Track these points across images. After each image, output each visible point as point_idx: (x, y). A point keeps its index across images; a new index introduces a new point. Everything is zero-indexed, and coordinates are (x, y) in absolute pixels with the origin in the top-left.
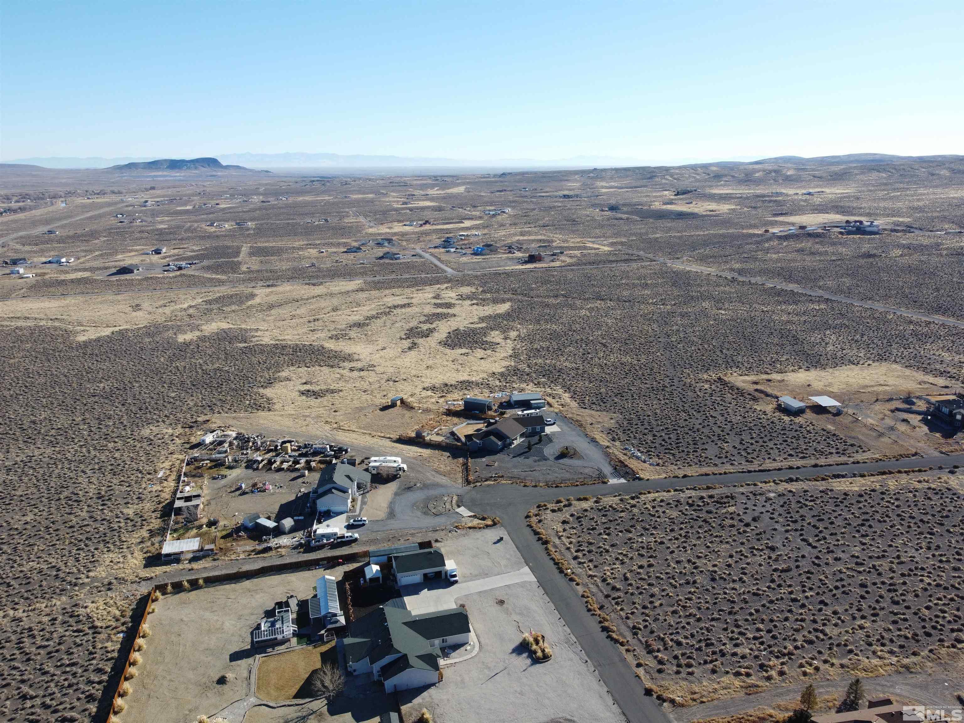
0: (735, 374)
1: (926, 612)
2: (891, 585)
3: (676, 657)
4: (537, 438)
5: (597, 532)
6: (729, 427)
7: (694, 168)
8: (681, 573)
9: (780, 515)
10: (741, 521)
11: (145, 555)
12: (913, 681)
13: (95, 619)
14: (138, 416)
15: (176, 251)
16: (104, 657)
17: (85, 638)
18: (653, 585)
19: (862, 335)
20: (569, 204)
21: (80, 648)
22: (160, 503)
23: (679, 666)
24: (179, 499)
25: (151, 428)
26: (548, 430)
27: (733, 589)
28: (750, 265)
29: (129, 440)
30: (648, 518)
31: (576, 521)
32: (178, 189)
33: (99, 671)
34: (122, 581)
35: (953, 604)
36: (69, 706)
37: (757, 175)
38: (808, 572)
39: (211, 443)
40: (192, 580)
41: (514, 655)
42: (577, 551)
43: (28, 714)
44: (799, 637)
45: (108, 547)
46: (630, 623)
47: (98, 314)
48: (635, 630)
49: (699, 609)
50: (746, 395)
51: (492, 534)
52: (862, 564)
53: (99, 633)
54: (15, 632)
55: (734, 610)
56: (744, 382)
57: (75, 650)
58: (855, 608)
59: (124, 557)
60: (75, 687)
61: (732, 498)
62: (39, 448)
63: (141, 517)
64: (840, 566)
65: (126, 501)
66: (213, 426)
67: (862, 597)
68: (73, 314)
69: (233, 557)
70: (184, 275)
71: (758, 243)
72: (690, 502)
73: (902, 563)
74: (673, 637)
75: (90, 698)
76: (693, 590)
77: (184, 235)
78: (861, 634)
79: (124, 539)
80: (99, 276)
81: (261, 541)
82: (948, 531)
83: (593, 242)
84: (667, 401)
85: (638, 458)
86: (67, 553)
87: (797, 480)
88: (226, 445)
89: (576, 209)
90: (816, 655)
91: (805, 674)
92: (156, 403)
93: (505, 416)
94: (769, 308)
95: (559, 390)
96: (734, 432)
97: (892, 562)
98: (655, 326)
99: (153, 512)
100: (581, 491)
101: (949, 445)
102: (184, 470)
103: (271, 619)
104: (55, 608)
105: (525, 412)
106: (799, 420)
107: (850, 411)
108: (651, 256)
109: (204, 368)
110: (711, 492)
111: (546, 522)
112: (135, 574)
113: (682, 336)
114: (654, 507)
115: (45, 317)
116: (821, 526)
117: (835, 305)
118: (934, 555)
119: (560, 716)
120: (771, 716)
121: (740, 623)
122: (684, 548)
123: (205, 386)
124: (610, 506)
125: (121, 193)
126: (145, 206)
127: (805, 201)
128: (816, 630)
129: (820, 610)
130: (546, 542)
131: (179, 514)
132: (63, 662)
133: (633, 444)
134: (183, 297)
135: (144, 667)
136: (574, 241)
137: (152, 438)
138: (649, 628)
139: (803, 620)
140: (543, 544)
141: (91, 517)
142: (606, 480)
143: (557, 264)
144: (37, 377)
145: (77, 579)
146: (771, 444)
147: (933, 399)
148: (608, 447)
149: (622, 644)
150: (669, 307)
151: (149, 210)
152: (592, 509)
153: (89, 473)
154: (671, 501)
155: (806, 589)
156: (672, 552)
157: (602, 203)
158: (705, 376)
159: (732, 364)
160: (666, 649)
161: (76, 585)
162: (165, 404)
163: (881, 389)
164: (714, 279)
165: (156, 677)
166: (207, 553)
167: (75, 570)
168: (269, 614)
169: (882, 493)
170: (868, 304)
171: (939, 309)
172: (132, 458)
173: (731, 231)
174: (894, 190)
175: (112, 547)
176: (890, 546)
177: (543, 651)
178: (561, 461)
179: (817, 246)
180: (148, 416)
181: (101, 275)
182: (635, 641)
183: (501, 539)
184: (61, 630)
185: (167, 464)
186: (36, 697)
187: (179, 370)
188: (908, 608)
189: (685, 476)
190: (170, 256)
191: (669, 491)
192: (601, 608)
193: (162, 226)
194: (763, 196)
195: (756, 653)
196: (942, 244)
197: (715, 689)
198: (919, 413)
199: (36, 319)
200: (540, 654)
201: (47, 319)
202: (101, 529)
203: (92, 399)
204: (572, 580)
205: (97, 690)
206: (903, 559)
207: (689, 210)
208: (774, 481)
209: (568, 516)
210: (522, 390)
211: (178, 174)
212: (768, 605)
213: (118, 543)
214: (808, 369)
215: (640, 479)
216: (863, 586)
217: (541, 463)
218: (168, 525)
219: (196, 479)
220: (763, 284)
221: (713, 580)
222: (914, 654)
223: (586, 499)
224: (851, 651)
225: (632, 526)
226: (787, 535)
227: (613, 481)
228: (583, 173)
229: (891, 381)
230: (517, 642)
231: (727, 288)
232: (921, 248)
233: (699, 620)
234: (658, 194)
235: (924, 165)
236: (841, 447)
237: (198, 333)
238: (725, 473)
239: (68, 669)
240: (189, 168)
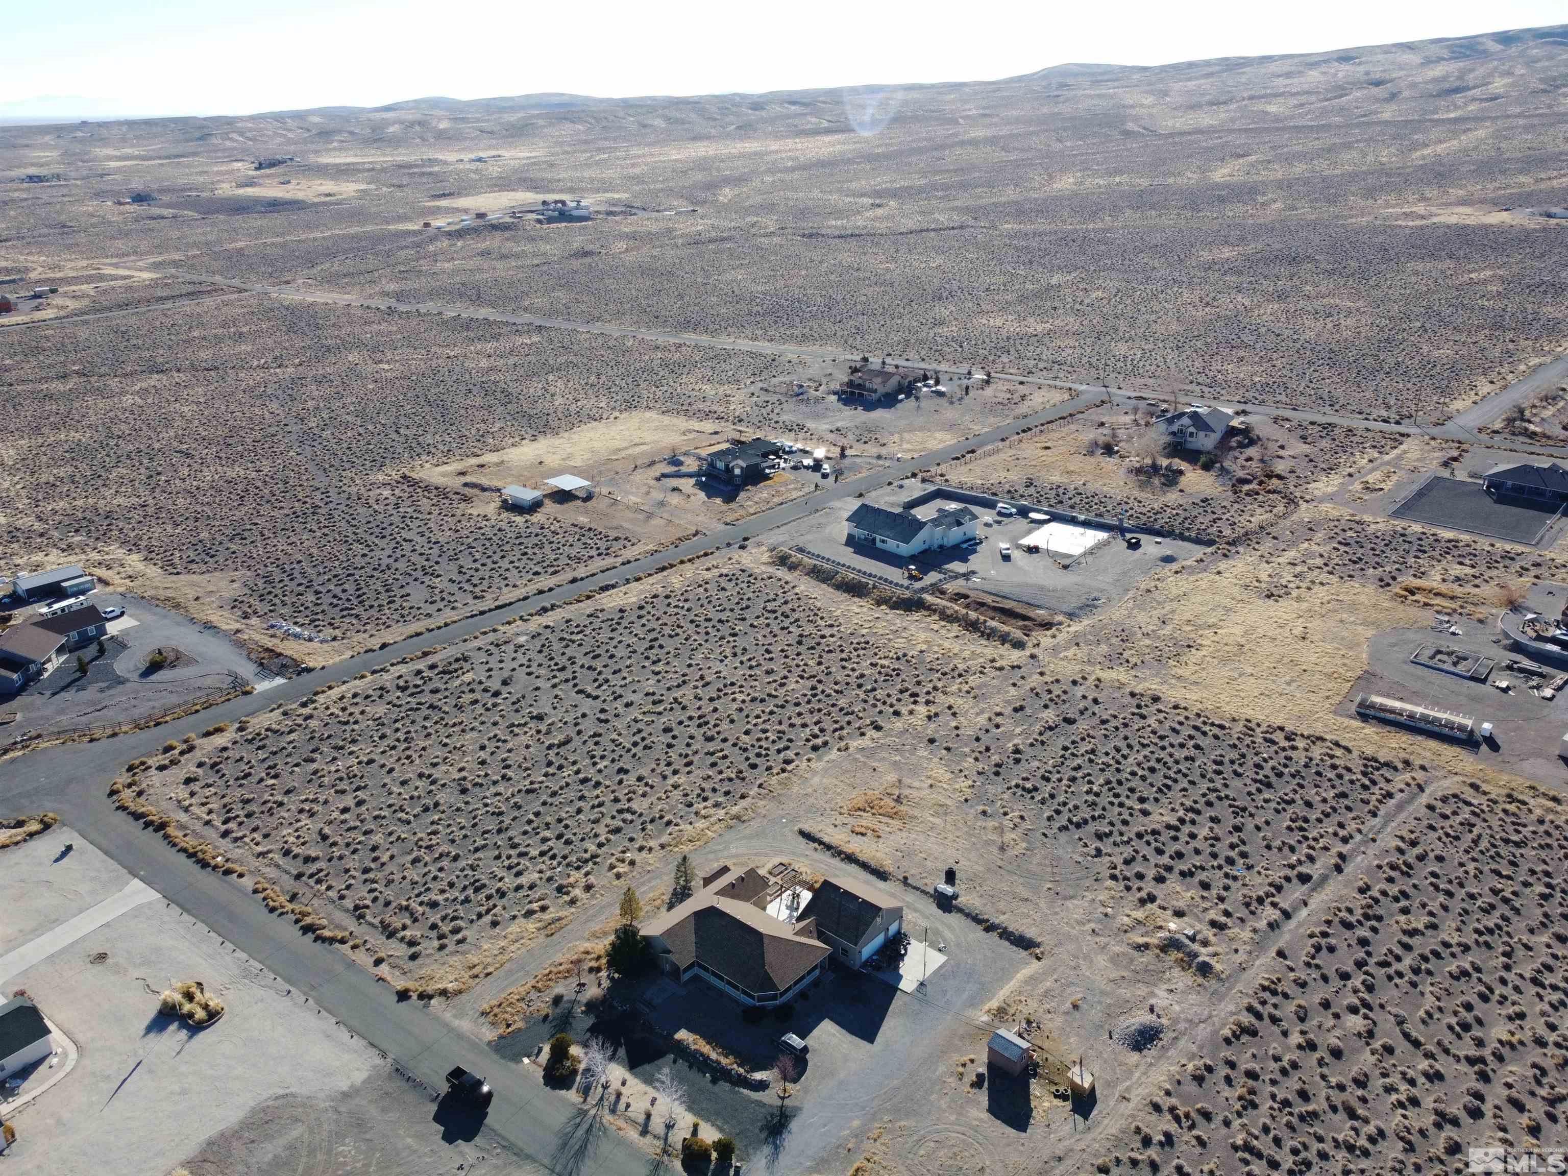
0: (427, 465)
1: (746, 738)
2: (700, 717)
3: (434, 927)
4: (93, 649)
5: (254, 779)
6: (436, 551)
7: (279, 118)
8: (412, 798)
9: (540, 665)
10: (485, 690)
12: (747, 832)
18: (371, 831)
19: (598, 376)
20: (44, 193)
23: (441, 937)
26: (113, 628)
27: (497, 794)
28: (412, 284)
30: (335, 729)
31: (211, 773)
35: (774, 718)
37: (391, 129)
38: (595, 735)
41: (152, 1035)
42: (225, 822)
44: (601, 829)
46: (349, 904)
48: (358, 912)
49: (453, 841)
50: (451, 495)
51: (49, 845)
52: (661, 701)
55: (504, 825)
56: (444, 475)
58: (663, 763)
61: (465, 659)
64: (635, 713)
67: (670, 746)
71: (418, 245)
72: (402, 683)
73: (708, 684)
74: (422, 898)
76: (436, 817)
78: (677, 795)
82: (752, 625)
83: (116, 266)
84: (326, 531)
85: (297, 636)
87: (553, 607)
89: (63, 204)
90: (627, 844)
91: (618, 876)
93: (12, 622)
94: (457, 351)
95: (116, 551)
96: (445, 557)
97: (696, 687)
98: (274, 406)
100: (206, 719)
101: (732, 511)
105: (56, 606)
106: (538, 518)
107: (605, 491)
108: (236, 282)
110: (430, 660)
111: (151, 791)
113: (326, 416)
114: (344, 709)
116: (598, 664)
117: (553, 334)
118: (742, 663)
119: (265, 1095)
120: (587, 953)
121: (516, 841)
122: (408, 757)
124: (267, 730)
127: (477, 171)
128: (620, 811)
129: (620, 782)
130: (162, 826)
133: (282, 616)
136: (73, 266)
138: (381, 901)
139: (601, 805)
140: (156, 830)
142: (248, 688)
143: (49, 313)
146: (505, 564)
147: (704, 453)
148: (238, 631)
149: (343, 941)
150: (291, 370)
152: (235, 743)
154: (371, 692)
155: (597, 760)
156: (391, 771)
157: (116, 188)
158: (381, 477)
159: (418, 450)
160: (416, 920)
163: (637, 450)
164: (359, 312)
169: (667, 597)
170: (597, 328)
171: (687, 325)
173: (369, 228)
174: (600, 150)
176: (690, 666)
177: (206, 1007)
178: (155, 677)
179: (509, 244)
182: (364, 928)
183: (69, 848)
188: (725, 740)
189: (384, 646)
191: (363, 677)
192: (293, 898)
194: (410, 166)
195: (549, 874)
196: (674, 229)
197: (503, 948)
198: (690, 476)
200: (200, 1014)
204: (228, 872)
206: (708, 679)
207: (289, 196)
208: (521, 618)
209: (194, 769)
210: (37, 567)
212: (550, 800)
214: (534, 438)
215: (309, 670)
216: (667, 730)
217: (112, 692)
220: (440, 313)
221: (464, 791)
222: (743, 797)
223: (219, 730)
224: (669, 823)
225: (313, 751)
226: (557, 691)
227: (263, 686)
228: (59, 130)
229: (649, 437)
230: (151, 1012)
231: (384, 326)
232: (650, 238)
233: (456, 858)
234: (224, 168)
235: (631, 112)
236: (603, 545)
238: (446, 625)
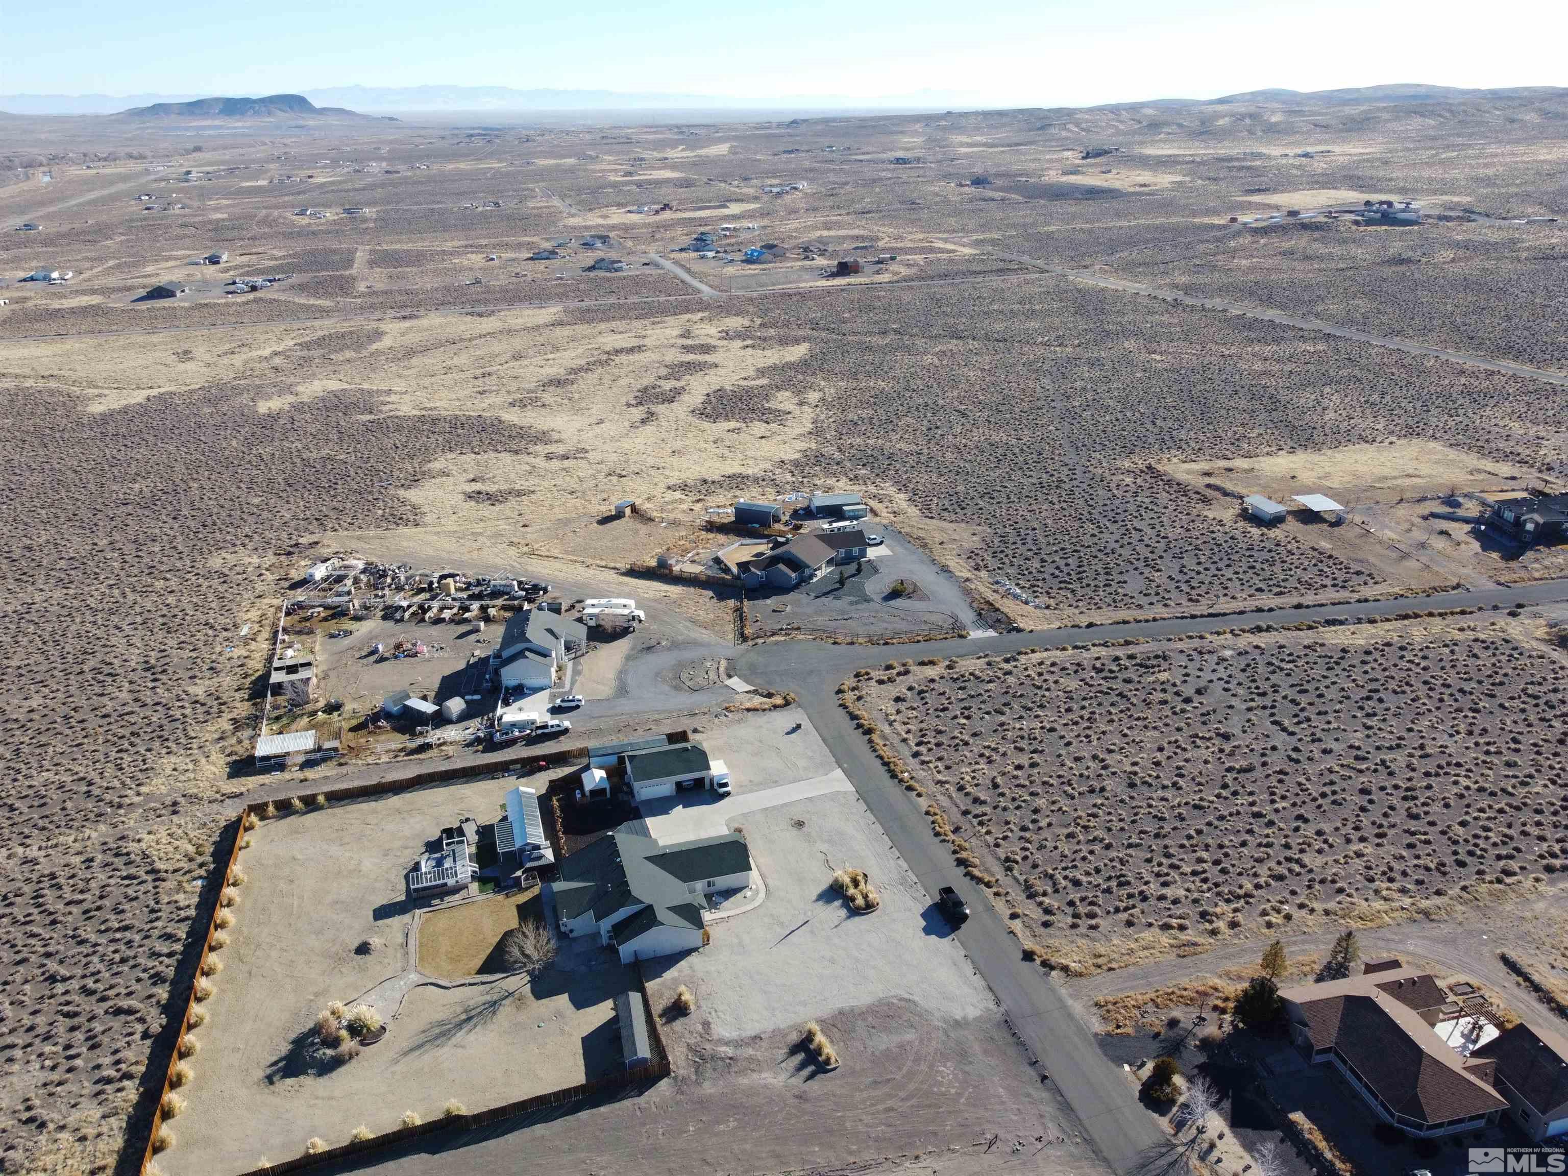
0: (1175, 460)
1: (1460, 830)
2: (1407, 789)
3: (1071, 903)
4: (853, 567)
5: (950, 714)
6: (1162, 545)
7: (1115, 110)
8: (1081, 775)
9: (1240, 684)
10: (1177, 694)
11: (229, 759)
12: (1436, 932)
13: (156, 858)
14: (200, 536)
15: (245, 259)
16: (174, 916)
17: (142, 888)
18: (1037, 794)
19: (1383, 395)
20: (904, 174)
21: (134, 903)
22: (246, 676)
23: (1076, 916)
24: (276, 669)
25: (224, 555)
26: (872, 553)
27: (1163, 799)
28: (1202, 279)
29: (188, 576)
30: (1030, 691)
31: (917, 698)
32: (241, 151)
33: (168, 937)
34: (193, 799)
35: (1501, 818)
36: (124, 991)
37: (1221, 122)
38: (1281, 772)
39: (325, 580)
40: (307, 796)
41: (820, 903)
42: (918, 744)
43: (60, 1004)
44: (1263, 870)
45: (168, 747)
46: (1001, 853)
47: (121, 366)
48: (1008, 863)
49: (1109, 830)
50: (1191, 494)
51: (784, 719)
52: (1365, 759)
53: (164, 880)
54: (28, 880)
55: (1163, 832)
56: (1188, 472)
57: (127, 907)
58: (1350, 825)
59: (195, 762)
60: (131, 963)
61: (1165, 658)
62: (41, 590)
63: (218, 698)
64: (1330, 762)
65: (190, 674)
66: (325, 552)
67: (1363, 809)
68: (78, 368)
69: (370, 760)
70: (261, 299)
71: (1219, 240)
72: (1098, 665)
73: (1427, 756)
74: (1067, 872)
75: (157, 979)
76: (1099, 802)
77: (256, 230)
78: (1358, 864)
79: (193, 735)
80: (119, 303)
81: (413, 734)
82: (1502, 706)
83: (946, 241)
84: (1064, 505)
85: (1016, 597)
86: (102, 757)
87: (1269, 629)
88: (349, 582)
89: (917, 183)
90: (1288, 896)
91: (1269, 925)
92: (230, 516)
93: (802, 531)
94: (1233, 350)
95: (889, 489)
96: (1170, 552)
97: (1411, 755)
98: (1046, 381)
99: (236, 691)
100: (924, 650)
101: (1512, 572)
102: (282, 624)
103: (436, 855)
104: (89, 843)
105: (835, 525)
106: (1276, 533)
107: (1358, 519)
108: (1040, 263)
109: (305, 456)
110: (1131, 650)
111: (868, 699)
112: (214, 789)
113: (1090, 398)
114: (1040, 674)
115: (32, 373)
116: (1303, 700)
117: (1341, 344)
118: (1477, 744)
119: (892, 993)
120: (1216, 989)
121: (1171, 851)
122: (1087, 736)
123: (309, 486)
124: (971, 674)
125: (145, 158)
126: (187, 181)
127: (1299, 167)
128: (1289, 859)
129: (1297, 829)
130: (869, 731)
131: (280, 694)
132: (110, 924)
133: (1008, 575)
134: (262, 337)
135: (238, 931)
136: (913, 237)
137: (227, 572)
138: (1030, 861)
139: (1269, 845)
140: (865, 733)
141: (136, 700)
142: (964, 633)
143: (885, 277)
144: (28, 474)
145: (121, 797)
146: (1229, 573)
147: (1491, 498)
148: (967, 580)
149: (988, 885)
150: (1069, 350)
151: (195, 186)
152: (942, 678)
153: (128, 629)
154: (1068, 665)
155: (1276, 798)
156: (1069, 744)
157: (961, 171)
158: (1127, 464)
159: (1170, 444)
160: (1056, 891)
161: (120, 806)
162: (245, 516)
163: (1408, 481)
164: (1145, 301)
165: (258, 946)
166: (328, 754)
167: (116, 783)
168: (433, 847)
169: (1402, 648)
170: (1394, 343)
171: (1509, 350)
172: (196, 605)
173: (1174, 220)
174: (1447, 147)
175: (174, 747)
176: (1410, 730)
177: (865, 897)
178: (893, 603)
179: (1316, 245)
180: (218, 534)
181: (120, 300)
182: (1009, 880)
183: (799, 726)
184: (102, 876)
185: (254, 614)
186: (71, 978)
187: (262, 460)
188: (1432, 824)
189: (1090, 625)
190: (235, 268)
191: (1064, 649)
192: (956, 830)
193: (219, 216)
194: (1231, 159)
195: (1196, 895)
196: (1520, 241)
197: (1132, 950)
198: (1466, 521)
199: (17, 376)
200: (860, 901)
201: (36, 377)
202: (154, 719)
203: (123, 509)
204: (910, 788)
205: (167, 967)
206: (1429, 750)
207: (1105, 185)
208: (1232, 631)
209: (904, 690)
210: (829, 489)
211: (240, 124)
212: (1216, 823)
213: (183, 741)
214: (1292, 451)
215: (1019, 630)
216: (1364, 791)
217: (859, 607)
218: (262, 710)
219: (304, 637)
220: (1225, 311)
221: (1132, 785)
222: (1438, 893)
223: (932, 663)
224: (1341, 891)
225: (1005, 705)
226: (1251, 715)
227: (977, 634)
228: (928, 119)
229: (1425, 469)
230: (824, 885)
231: (1165, 318)
232: (1487, 248)
233: (1108, 847)
234: (1055, 156)
235: (1499, 104)
236: (1341, 576)
237: (291, 399)
238: (1155, 620)
239: (118, 935)
240: (257, 113)
